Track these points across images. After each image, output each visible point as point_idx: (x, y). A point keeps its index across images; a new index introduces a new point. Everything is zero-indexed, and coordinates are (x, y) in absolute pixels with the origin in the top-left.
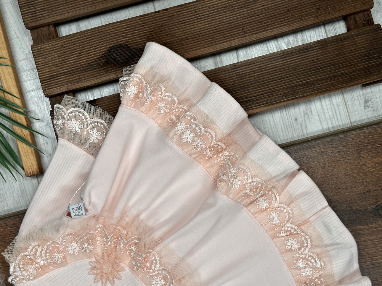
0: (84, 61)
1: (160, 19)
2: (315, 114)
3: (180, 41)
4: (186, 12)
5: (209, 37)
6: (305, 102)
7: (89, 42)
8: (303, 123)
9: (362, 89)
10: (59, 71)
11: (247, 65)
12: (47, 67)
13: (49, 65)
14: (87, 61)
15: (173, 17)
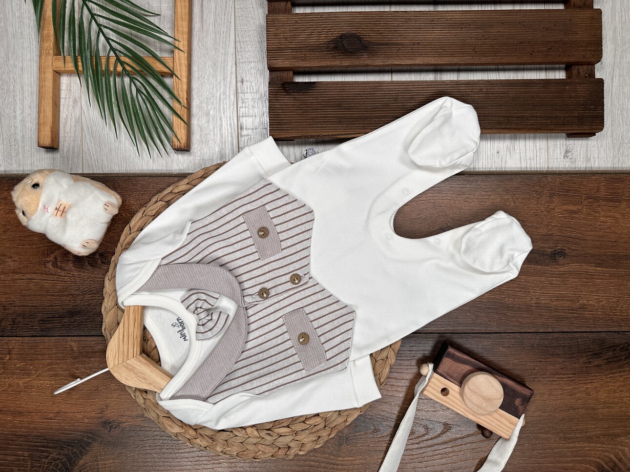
0: (313, 41)
1: (396, 19)
2: (518, 151)
3: (411, 45)
4: (424, 19)
5: (439, 48)
6: (511, 138)
7: (323, 24)
8: (504, 158)
9: (566, 139)
10: (287, 45)
11: (470, 84)
12: (276, 38)
13: (280, 37)
14: (316, 42)
15: (411, 20)
